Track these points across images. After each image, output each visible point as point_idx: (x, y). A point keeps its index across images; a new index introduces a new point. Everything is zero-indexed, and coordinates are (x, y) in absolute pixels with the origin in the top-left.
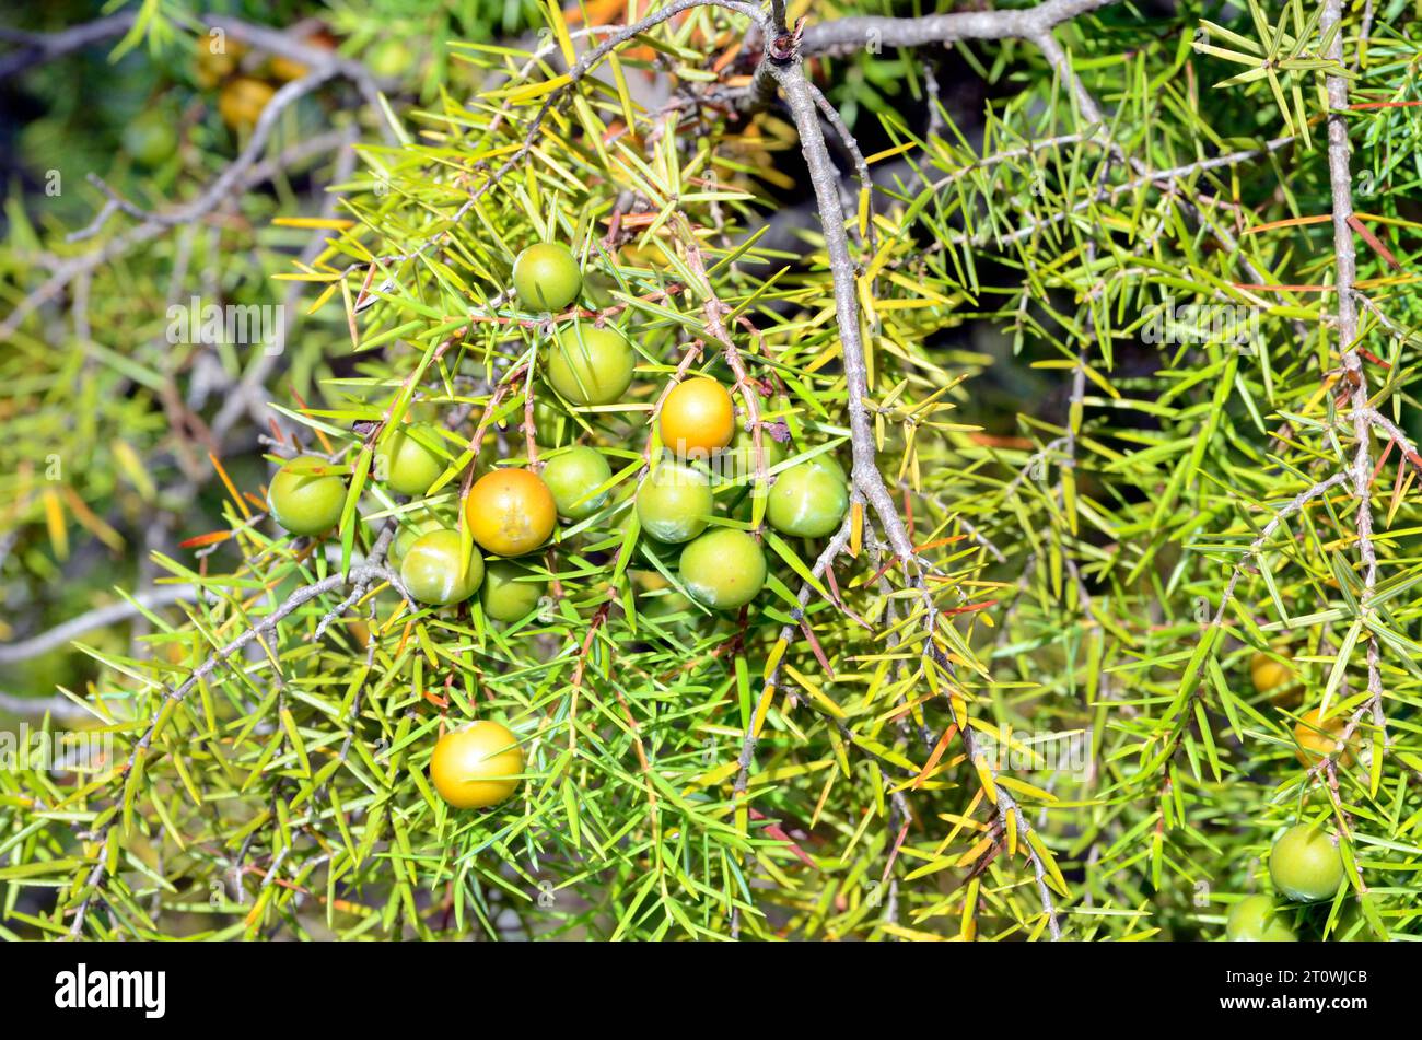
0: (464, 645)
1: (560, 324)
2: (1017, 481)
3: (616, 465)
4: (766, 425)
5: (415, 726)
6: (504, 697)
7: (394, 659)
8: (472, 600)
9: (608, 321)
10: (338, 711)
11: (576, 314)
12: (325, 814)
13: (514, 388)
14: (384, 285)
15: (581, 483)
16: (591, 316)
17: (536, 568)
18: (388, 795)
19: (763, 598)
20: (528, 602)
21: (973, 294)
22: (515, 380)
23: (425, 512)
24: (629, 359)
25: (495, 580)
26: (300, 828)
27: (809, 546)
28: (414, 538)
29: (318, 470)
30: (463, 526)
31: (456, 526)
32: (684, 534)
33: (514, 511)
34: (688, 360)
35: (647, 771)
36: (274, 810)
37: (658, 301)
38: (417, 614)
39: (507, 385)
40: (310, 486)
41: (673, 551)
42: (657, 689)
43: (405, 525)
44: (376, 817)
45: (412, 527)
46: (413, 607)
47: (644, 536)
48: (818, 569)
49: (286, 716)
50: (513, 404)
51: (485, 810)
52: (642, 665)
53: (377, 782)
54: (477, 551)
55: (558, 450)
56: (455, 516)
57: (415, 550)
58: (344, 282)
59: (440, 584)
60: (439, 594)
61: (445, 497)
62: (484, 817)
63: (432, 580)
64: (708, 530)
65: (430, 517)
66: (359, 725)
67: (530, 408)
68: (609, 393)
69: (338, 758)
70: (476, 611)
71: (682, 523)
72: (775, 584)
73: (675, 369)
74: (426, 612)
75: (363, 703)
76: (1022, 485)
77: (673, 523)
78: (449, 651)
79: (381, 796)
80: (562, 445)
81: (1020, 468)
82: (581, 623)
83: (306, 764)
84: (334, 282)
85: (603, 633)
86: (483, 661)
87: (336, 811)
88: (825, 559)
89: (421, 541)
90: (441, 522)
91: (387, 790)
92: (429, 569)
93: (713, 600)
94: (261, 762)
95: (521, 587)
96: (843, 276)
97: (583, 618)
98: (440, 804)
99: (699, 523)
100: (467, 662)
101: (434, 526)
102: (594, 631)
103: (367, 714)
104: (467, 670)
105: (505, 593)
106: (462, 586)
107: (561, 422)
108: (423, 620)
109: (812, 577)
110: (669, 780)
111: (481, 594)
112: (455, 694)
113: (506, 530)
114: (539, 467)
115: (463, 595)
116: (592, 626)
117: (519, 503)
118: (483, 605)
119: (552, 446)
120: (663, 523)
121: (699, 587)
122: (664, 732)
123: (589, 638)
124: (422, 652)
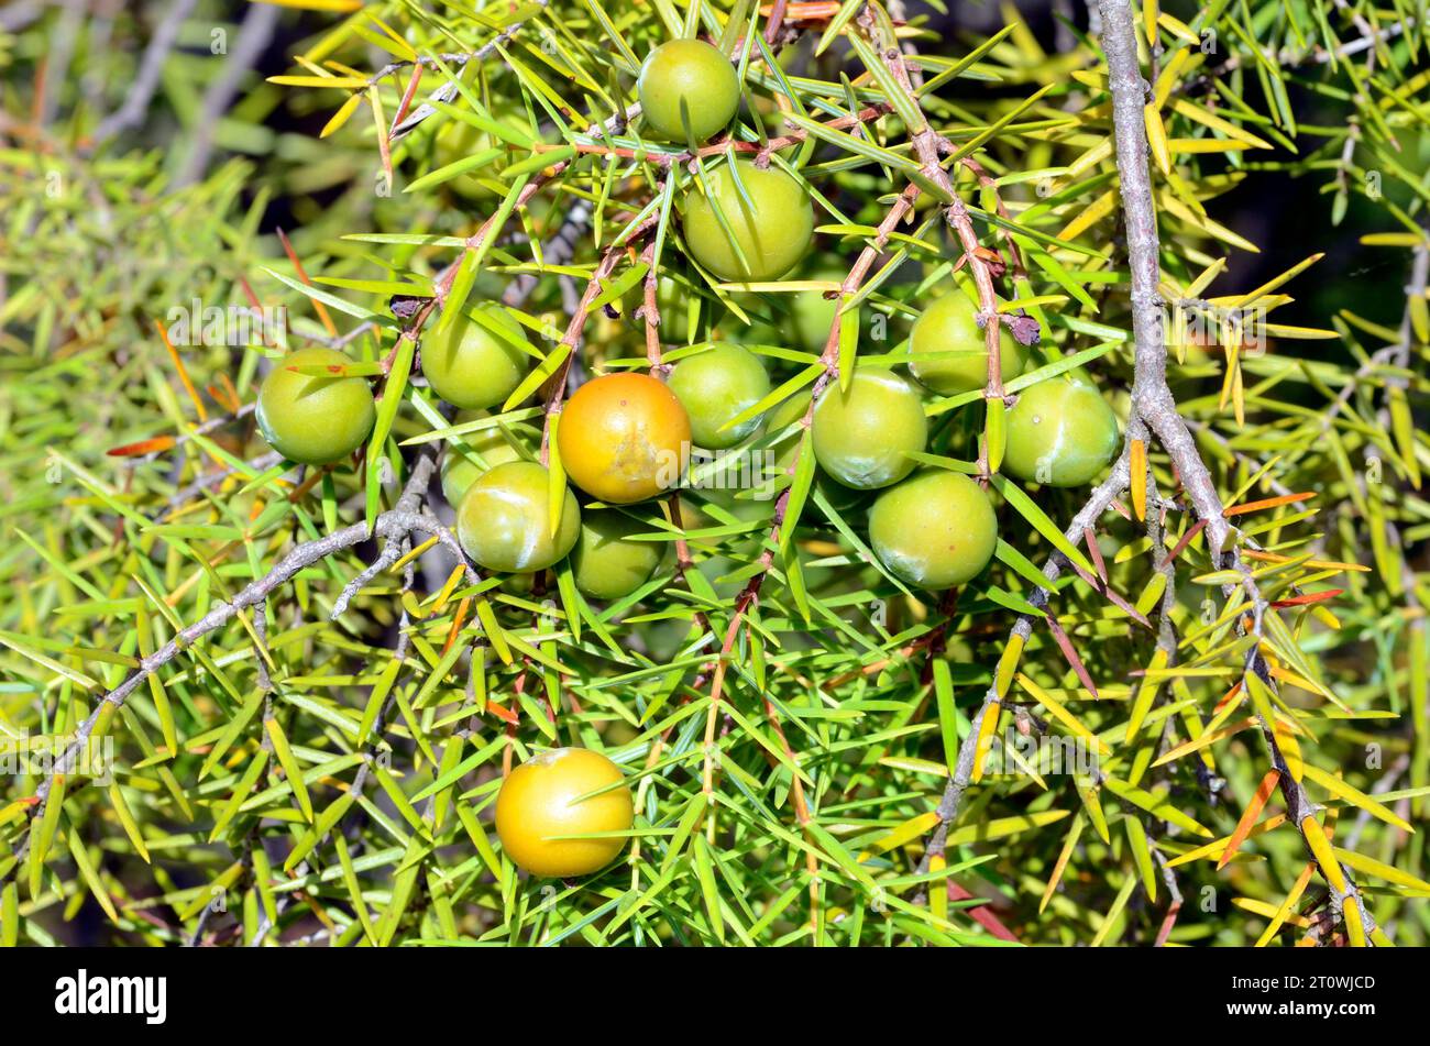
0: (545, 631)
1: (706, 160)
2: (1334, 410)
3: (779, 373)
4: (1007, 319)
5: (469, 750)
6: (594, 708)
7: (440, 649)
8: (559, 567)
9: (774, 157)
10: (354, 726)
11: (728, 147)
12: (328, 875)
13: (630, 253)
14: (435, 97)
15: (728, 398)
16: (751, 152)
17: (656, 522)
18: (426, 851)
19: (992, 572)
20: (637, 570)
21: (1286, 134)
22: (633, 241)
23: (492, 434)
24: (808, 215)
25: (592, 537)
26: (289, 894)
27: (1061, 500)
28: (476, 474)
29: (335, 369)
30: (551, 457)
31: (537, 455)
32: (885, 476)
33: (632, 439)
34: (892, 219)
35: (808, 825)
36: (249, 864)
37: (848, 130)
38: (478, 586)
39: (620, 249)
40: (323, 392)
41: (858, 502)
42: (826, 705)
43: (461, 453)
44: (405, 881)
45: (472, 455)
46: (473, 576)
47: (822, 477)
48: (1075, 532)
49: (273, 728)
50: (629, 280)
51: (573, 881)
52: (804, 668)
53: (409, 830)
54: (571, 496)
55: (691, 349)
56: (536, 443)
57: (480, 490)
58: (374, 90)
59: (518, 543)
60: (514, 558)
61: (524, 414)
62: (571, 890)
63: (507, 536)
64: (915, 472)
65: (499, 442)
66: (383, 745)
67: (651, 284)
68: (773, 266)
69: (351, 793)
70: (566, 582)
71: (884, 460)
72: (1009, 554)
73: (874, 231)
74: (493, 582)
75: (390, 713)
76: (1341, 415)
77: (871, 460)
78: (524, 640)
79: (413, 852)
80: (696, 341)
81: (1338, 389)
82: (721, 604)
83: (305, 801)
84: (358, 91)
85: (753, 617)
86: (570, 657)
87: (343, 870)
88: (1084, 520)
89: (486, 478)
90: (517, 448)
91: (425, 843)
92: (502, 520)
93: (919, 575)
94: (235, 798)
95: (630, 548)
96: (1129, 101)
97: (721, 597)
98: (508, 868)
99: (907, 461)
100: (548, 657)
101: (508, 454)
102: (740, 616)
103: (396, 729)
104: (548, 670)
105: (608, 558)
106: (550, 547)
107: (695, 307)
108: (485, 595)
109: (1065, 543)
110: (842, 838)
111: (571, 558)
112: (529, 704)
113: (621, 465)
114: (665, 374)
115: (549, 558)
116: (737, 608)
117: (640, 426)
118: (575, 575)
119: (683, 342)
120: (856, 459)
121: (899, 555)
122: (834, 766)
123: (734, 627)
124: (486, 642)
